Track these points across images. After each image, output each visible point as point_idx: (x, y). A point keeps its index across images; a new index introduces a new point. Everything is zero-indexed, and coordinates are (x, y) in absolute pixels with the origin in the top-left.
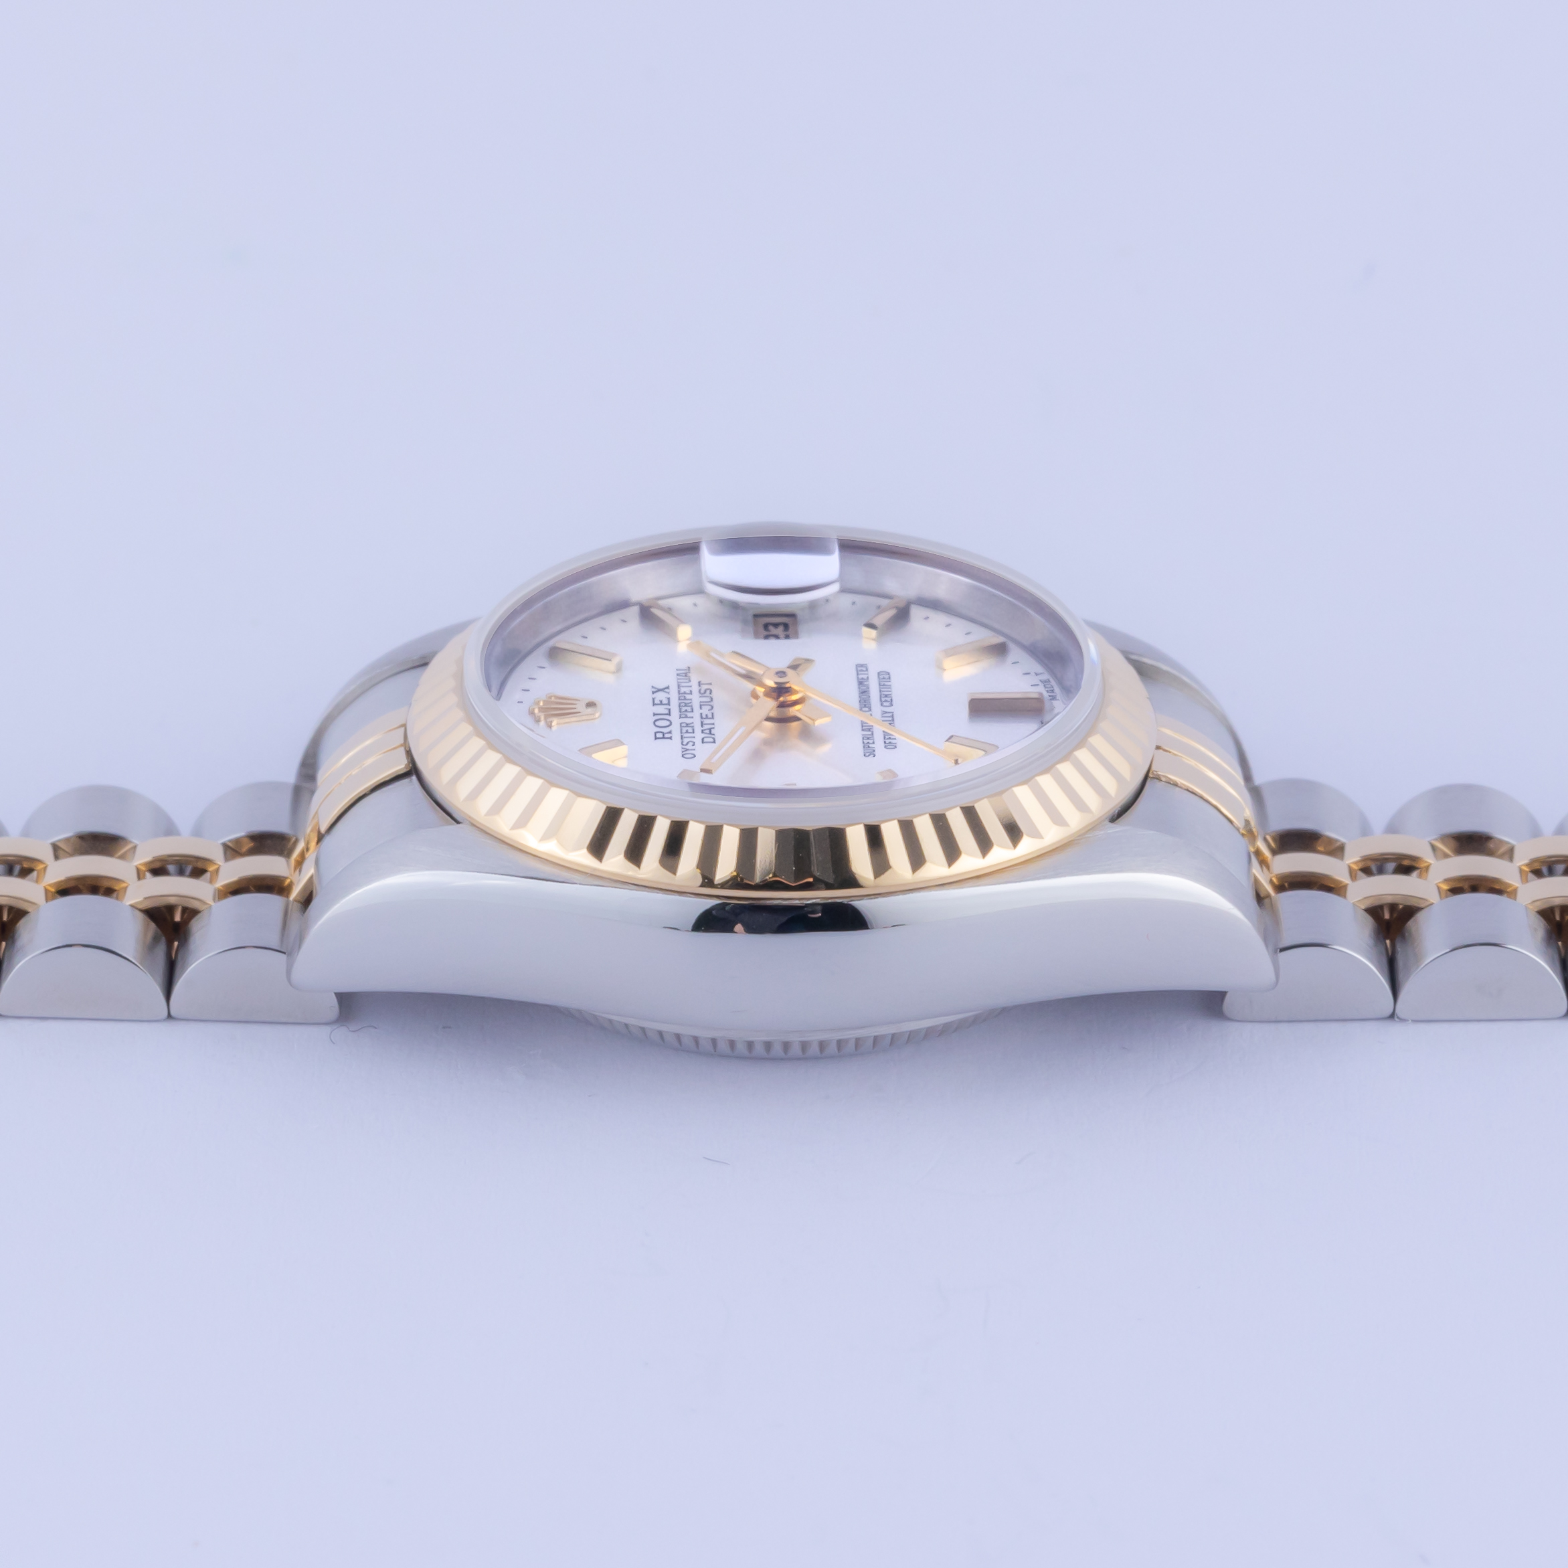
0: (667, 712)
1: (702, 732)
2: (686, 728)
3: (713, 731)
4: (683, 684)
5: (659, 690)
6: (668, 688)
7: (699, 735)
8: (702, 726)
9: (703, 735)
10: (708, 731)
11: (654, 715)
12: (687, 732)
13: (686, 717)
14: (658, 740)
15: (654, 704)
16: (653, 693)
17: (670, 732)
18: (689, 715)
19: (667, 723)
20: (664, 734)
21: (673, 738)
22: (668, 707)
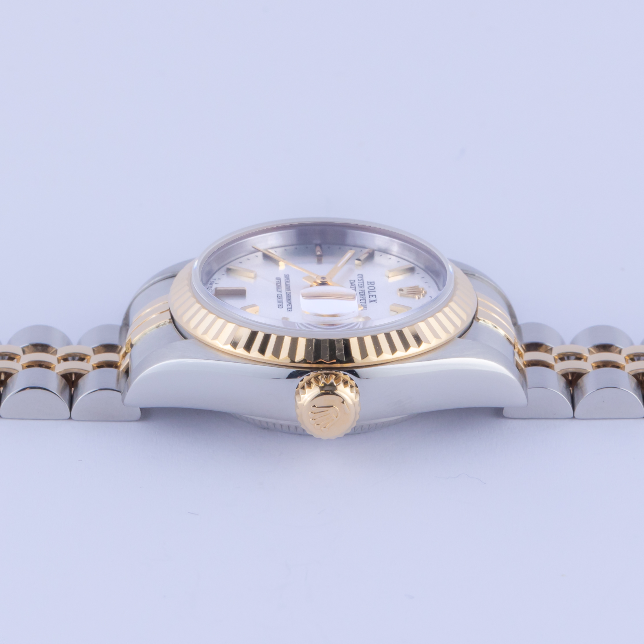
0: (370, 292)
1: (355, 285)
2: (362, 286)
3: (351, 285)
4: (364, 303)
5: (374, 301)
6: (370, 302)
7: (357, 283)
8: (355, 287)
9: (355, 283)
10: (353, 285)
11: (375, 291)
12: (361, 285)
13: (362, 290)
14: (373, 281)
15: (375, 295)
16: (376, 300)
17: (368, 284)
18: (361, 291)
19: (369, 288)
20: (371, 284)
21: (367, 282)
22: (370, 294)
